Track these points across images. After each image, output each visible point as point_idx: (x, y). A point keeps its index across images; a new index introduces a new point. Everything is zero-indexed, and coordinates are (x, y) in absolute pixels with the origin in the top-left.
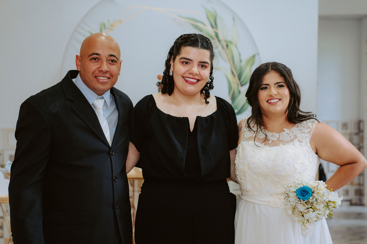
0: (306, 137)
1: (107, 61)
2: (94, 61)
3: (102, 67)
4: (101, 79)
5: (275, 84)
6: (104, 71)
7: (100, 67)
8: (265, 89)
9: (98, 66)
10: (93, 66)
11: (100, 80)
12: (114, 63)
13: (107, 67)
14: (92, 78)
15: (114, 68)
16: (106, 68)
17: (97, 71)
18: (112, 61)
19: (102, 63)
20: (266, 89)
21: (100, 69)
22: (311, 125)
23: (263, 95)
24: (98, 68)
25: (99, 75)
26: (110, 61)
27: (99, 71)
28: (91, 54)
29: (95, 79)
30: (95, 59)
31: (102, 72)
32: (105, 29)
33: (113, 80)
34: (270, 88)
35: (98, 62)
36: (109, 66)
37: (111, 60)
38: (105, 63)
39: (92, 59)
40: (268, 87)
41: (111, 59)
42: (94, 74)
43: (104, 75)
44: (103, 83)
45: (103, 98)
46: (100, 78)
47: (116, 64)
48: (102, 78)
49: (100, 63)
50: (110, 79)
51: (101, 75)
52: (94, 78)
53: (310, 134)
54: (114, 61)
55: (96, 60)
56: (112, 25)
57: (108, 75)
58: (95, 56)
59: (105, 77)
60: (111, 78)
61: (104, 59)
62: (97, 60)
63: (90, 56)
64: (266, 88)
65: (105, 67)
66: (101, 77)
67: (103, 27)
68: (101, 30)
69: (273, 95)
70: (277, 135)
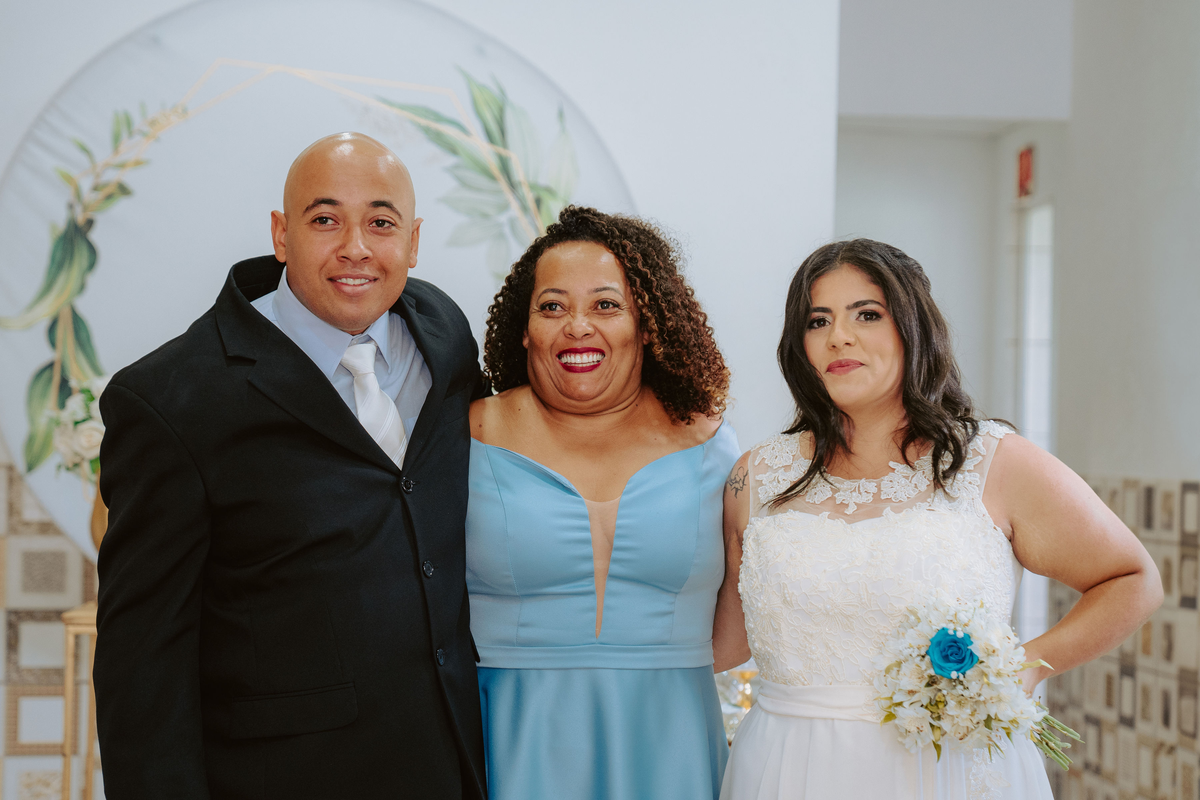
0: (970, 483)
1: (362, 223)
3: (348, 245)
4: (346, 284)
5: (849, 308)
6: (354, 258)
7: (343, 247)
8: (820, 326)
9: (337, 243)
10: (320, 246)
11: (347, 289)
12: (386, 231)
13: (363, 244)
14: (319, 283)
15: (387, 246)
16: (362, 247)
17: (334, 261)
18: (380, 223)
19: (348, 231)
20: (824, 325)
21: (342, 253)
22: (983, 443)
23: (817, 346)
24: (336, 251)
25: (342, 273)
26: (374, 224)
27: (337, 258)
28: (311, 203)
29: (332, 288)
30: (322, 220)
31: (349, 262)
32: (131, 134)
33: (388, 284)
34: (834, 319)
35: (335, 229)
36: (372, 239)
37: (377, 221)
38: (357, 232)
39: (314, 221)
40: (828, 317)
41: (376, 219)
42: (326, 269)
43: (358, 272)
44: (356, 297)
45: (369, 339)
46: (344, 280)
47: (398, 231)
49: (343, 233)
50: (377, 283)
51: (346, 270)
52: (327, 282)
53: (982, 474)
54: (387, 225)
55: (325, 222)
56: (153, 123)
57: (368, 271)
58: (325, 209)
59: (361, 278)
60: (382, 279)
61: (355, 218)
62: (330, 222)
63: (308, 209)
64: (822, 322)
65: (359, 246)
66: (347, 277)
67: (123, 128)
68: (116, 139)
69: (840, 344)
70: (871, 486)
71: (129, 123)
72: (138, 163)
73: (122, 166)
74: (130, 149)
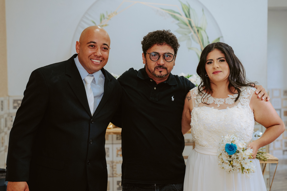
0: (246, 101)
2: (91, 47)
3: (97, 52)
5: (217, 59)
6: (98, 56)
8: (210, 63)
9: (94, 51)
10: (90, 51)
14: (88, 60)
15: (105, 53)
16: (100, 53)
18: (105, 48)
19: (97, 49)
22: (250, 92)
23: (209, 68)
26: (103, 48)
27: (94, 55)
29: (90, 61)
32: (104, 19)
33: (104, 62)
34: (214, 62)
35: (94, 48)
36: (102, 52)
42: (90, 57)
44: (97, 65)
45: (93, 76)
46: (94, 60)
47: (107, 50)
48: (96, 61)
50: (102, 62)
51: (95, 58)
53: (249, 99)
56: (109, 16)
58: (92, 44)
63: (88, 43)
67: (102, 17)
68: (101, 20)
69: (216, 68)
70: (223, 100)
71: (104, 16)
72: (106, 25)
73: (102, 26)
74: (104, 22)
